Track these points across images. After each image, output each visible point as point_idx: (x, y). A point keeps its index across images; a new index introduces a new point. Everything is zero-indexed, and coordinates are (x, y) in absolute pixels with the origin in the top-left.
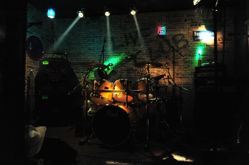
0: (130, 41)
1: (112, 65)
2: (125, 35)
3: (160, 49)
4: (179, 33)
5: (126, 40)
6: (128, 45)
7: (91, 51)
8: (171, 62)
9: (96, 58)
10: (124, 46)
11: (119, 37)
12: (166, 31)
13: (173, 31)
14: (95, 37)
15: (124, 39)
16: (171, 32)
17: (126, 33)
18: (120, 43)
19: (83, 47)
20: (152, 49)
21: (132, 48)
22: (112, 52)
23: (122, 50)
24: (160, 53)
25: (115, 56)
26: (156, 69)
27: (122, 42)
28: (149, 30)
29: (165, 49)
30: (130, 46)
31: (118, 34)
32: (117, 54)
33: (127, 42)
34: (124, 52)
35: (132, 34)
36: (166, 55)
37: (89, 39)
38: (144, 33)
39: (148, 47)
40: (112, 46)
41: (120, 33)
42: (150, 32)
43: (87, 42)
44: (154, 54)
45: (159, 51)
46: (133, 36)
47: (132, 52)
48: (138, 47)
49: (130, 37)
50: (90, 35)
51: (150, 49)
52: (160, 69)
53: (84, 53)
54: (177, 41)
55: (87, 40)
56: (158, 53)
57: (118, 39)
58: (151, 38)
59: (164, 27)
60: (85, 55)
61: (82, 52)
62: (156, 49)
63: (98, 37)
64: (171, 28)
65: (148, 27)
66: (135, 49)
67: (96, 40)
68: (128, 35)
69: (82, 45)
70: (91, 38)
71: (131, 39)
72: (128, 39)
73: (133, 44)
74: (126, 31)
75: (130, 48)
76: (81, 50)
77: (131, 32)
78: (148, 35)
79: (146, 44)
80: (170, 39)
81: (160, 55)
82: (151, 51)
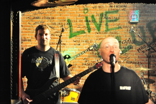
0: (92, 25)
1: (69, 57)
2: (87, 18)
3: (131, 39)
5: (88, 24)
6: (89, 32)
8: (146, 56)
10: (85, 33)
11: (78, 20)
12: (140, 16)
13: (148, 15)
14: (45, 18)
15: (86, 23)
16: (145, 18)
17: (88, 15)
18: (79, 29)
19: (29, 31)
20: (122, 38)
21: (95, 35)
22: (68, 40)
23: (82, 37)
24: (132, 44)
25: (72, 46)
26: (126, 65)
27: (82, 27)
28: (118, 13)
29: (138, 39)
30: (93, 33)
31: (76, 16)
32: (75, 43)
33: (88, 27)
34: (85, 41)
35: (95, 17)
36: (138, 47)
37: (37, 20)
38: (111, 17)
39: (116, 35)
40: (69, 32)
41: (79, 15)
42: (118, 16)
43: (34, 24)
44: (123, 45)
45: (129, 41)
46: (96, 20)
47: (94, 41)
48: (103, 35)
49: (93, 21)
50: (39, 15)
51: (118, 39)
52: (131, 65)
53: (30, 39)
54: (153, 29)
55: (35, 22)
56: (129, 43)
57: (76, 23)
58: (120, 24)
59: (137, 11)
60: (32, 42)
61: (28, 38)
62: (126, 38)
63: (49, 19)
64: (146, 12)
65: (116, 9)
66: (99, 37)
67: (47, 23)
68: (90, 19)
69: (28, 28)
70: (41, 20)
71: (94, 24)
72: (90, 23)
73: (97, 30)
74: (87, 12)
75: (92, 36)
76: (26, 34)
77: (94, 14)
78: (116, 20)
79: (113, 32)
80: (144, 26)
81: (131, 47)
82: (120, 41)
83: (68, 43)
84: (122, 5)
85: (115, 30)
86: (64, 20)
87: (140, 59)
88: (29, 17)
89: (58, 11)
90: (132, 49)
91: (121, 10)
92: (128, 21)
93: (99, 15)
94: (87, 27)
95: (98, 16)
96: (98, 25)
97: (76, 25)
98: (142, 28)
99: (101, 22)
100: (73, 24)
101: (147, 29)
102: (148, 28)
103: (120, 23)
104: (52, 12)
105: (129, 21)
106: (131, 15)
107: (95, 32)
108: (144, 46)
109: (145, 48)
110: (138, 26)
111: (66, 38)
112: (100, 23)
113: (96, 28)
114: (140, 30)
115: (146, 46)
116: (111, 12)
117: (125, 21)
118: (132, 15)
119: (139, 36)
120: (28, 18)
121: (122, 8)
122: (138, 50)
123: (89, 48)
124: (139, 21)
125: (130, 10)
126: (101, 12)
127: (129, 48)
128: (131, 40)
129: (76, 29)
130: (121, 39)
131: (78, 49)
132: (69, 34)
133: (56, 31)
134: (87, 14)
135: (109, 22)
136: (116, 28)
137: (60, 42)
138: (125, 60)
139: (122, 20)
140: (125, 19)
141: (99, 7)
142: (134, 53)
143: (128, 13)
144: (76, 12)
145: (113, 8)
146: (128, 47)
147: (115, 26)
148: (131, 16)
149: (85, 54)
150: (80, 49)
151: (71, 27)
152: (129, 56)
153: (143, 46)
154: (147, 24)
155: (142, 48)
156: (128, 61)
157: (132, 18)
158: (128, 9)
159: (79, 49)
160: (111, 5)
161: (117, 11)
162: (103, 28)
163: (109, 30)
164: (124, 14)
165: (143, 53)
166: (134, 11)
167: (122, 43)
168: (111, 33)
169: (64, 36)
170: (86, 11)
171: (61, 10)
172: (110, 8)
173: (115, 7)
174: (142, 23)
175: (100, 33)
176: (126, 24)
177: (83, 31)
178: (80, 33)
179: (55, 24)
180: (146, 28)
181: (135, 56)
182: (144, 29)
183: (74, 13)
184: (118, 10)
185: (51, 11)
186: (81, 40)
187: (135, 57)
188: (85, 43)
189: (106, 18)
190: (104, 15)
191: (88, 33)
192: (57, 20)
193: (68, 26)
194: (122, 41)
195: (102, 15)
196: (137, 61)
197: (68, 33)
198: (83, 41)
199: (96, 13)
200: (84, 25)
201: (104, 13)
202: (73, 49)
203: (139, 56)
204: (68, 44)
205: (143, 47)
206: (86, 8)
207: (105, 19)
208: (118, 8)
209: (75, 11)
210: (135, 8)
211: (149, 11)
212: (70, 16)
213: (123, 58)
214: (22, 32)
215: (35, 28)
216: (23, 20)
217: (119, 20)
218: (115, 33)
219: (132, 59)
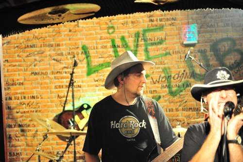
1: (89, 107)
2: (113, 41)
3: (188, 71)
4: (224, 36)
5: (116, 52)
7: (39, 77)
9: (51, 92)
11: (99, 46)
12: (199, 32)
13: (212, 32)
14: (45, 45)
15: (112, 49)
16: (208, 35)
17: (115, 37)
18: (102, 59)
19: (20, 68)
20: (172, 70)
22: (86, 78)
24: (189, 80)
25: (92, 88)
26: (182, 113)
27: (106, 56)
28: (162, 30)
29: (198, 71)
31: (96, 39)
32: (97, 83)
35: (126, 39)
37: (32, 50)
38: (153, 38)
39: (163, 66)
40: (86, 65)
41: (101, 37)
42: (164, 35)
43: (27, 56)
44: (175, 81)
45: (185, 74)
46: (129, 44)
49: (123, 46)
50: (35, 42)
51: (167, 72)
52: (190, 112)
53: (21, 82)
54: (222, 53)
55: (28, 54)
56: (185, 78)
57: (97, 51)
58: (168, 48)
59: (193, 26)
60: (26, 86)
61: (18, 80)
62: (179, 70)
63: (52, 46)
64: (207, 26)
65: (160, 25)
67: (48, 53)
68: (118, 42)
69: (17, 64)
70: (38, 49)
71: (126, 50)
72: (118, 49)
74: (113, 33)
76: (15, 75)
77: (124, 35)
78: (161, 42)
79: (158, 61)
80: (207, 48)
81: (188, 84)
82: (169, 75)
83: (84, 84)
84: (168, 18)
85: (160, 58)
86: (77, 46)
88: (18, 45)
89: (66, 33)
90: (189, 88)
91: (167, 25)
92: (180, 42)
93: (133, 35)
94: (116, 57)
95: (131, 37)
97: (96, 55)
98: (203, 52)
99: (137, 46)
100: (92, 52)
101: (212, 53)
102: (213, 51)
103: (167, 46)
104: (56, 36)
106: (184, 33)
110: (197, 49)
111: (82, 75)
112: (135, 49)
114: (201, 55)
116: (152, 30)
117: (176, 43)
118: (187, 32)
119: (200, 65)
120: (17, 47)
121: (170, 22)
124: (198, 41)
125: (182, 24)
126: (136, 30)
127: (185, 86)
128: (187, 73)
129: (96, 60)
130: (171, 72)
131: (103, 93)
132: (85, 69)
133: (64, 65)
134: (113, 35)
135: (150, 46)
136: (162, 55)
137: (71, 83)
138: (180, 106)
139: (171, 41)
140: (176, 40)
141: (132, 22)
143: (180, 29)
144: (96, 32)
145: (155, 23)
146: (183, 85)
147: (161, 52)
148: (185, 35)
150: (106, 93)
151: (89, 58)
152: (186, 99)
154: (210, 45)
156: (185, 107)
157: (186, 38)
158: (179, 23)
160: (151, 18)
161: (161, 28)
162: (141, 56)
163: (150, 58)
164: (173, 32)
166: (189, 26)
167: (174, 78)
169: (79, 72)
170: (111, 31)
171: (70, 31)
172: (150, 23)
173: (158, 21)
174: (202, 44)
176: (177, 47)
177: (109, 63)
178: (104, 67)
179: (62, 54)
180: (210, 51)
182: (208, 54)
183: (91, 34)
184: (163, 26)
185: (54, 34)
189: (145, 40)
190: (141, 35)
192: (64, 47)
193: (84, 56)
194: (173, 75)
195: (137, 35)
197: (83, 67)
199: (128, 33)
200: (109, 52)
201: (141, 33)
202: (93, 93)
204: (85, 86)
206: (111, 25)
207: (143, 41)
208: (163, 23)
209: (94, 32)
210: (190, 20)
211: (213, 24)
212: (86, 40)
213: (177, 102)
214: (8, 72)
215: (29, 63)
216: (8, 51)
217: (167, 41)
218: (161, 63)
219: (191, 103)
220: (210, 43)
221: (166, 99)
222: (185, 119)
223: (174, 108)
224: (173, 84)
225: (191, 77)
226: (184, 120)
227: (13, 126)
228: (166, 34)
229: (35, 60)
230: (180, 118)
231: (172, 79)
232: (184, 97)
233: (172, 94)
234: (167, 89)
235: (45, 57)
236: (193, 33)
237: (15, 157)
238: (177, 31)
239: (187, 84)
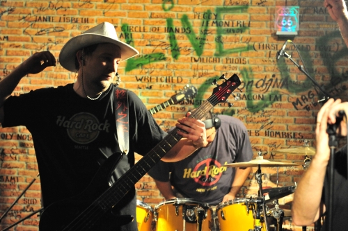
0: (183, 41)
2: (170, 22)
3: (279, 77)
5: (172, 38)
6: (175, 57)
8: (312, 118)
10: (164, 59)
11: (148, 28)
12: (301, 19)
13: (321, 20)
14: (66, 20)
15: (166, 34)
16: (314, 25)
17: (173, 15)
18: (151, 48)
19: (25, 50)
20: (255, 73)
21: (190, 66)
22: (124, 75)
23: (158, 70)
24: (279, 90)
26: (264, 139)
27: (157, 44)
28: (246, 12)
29: (294, 77)
30: (185, 60)
31: (144, 16)
32: (139, 83)
33: (174, 45)
34: (164, 79)
35: (190, 21)
36: (295, 96)
37: (46, 25)
38: (231, 22)
39: (242, 65)
41: (152, 14)
42: (248, 19)
43: (38, 34)
44: (258, 90)
45: (274, 81)
46: (193, 28)
47: (188, 79)
48: (208, 64)
49: (184, 31)
50: (51, 13)
51: (247, 75)
52: (277, 139)
54: (332, 54)
55: (39, 30)
56: (273, 87)
57: (143, 35)
58: (252, 40)
59: (293, 8)
62: (265, 73)
63: (76, 22)
64: (315, 11)
65: (243, 3)
66: (200, 71)
67: (70, 32)
68: (177, 24)
69: (22, 44)
70: (55, 24)
71: (188, 37)
72: (177, 35)
73: (195, 52)
74: (170, 9)
75: (183, 68)
76: (17, 60)
77: (187, 13)
78: (242, 29)
79: (235, 58)
80: (310, 45)
81: (278, 96)
82: (251, 80)
83: (121, 83)
85: (239, 54)
87: (298, 125)
88: (25, 16)
89: (99, 3)
90: (279, 102)
91: (254, 4)
92: (271, 31)
93: (201, 15)
94: (171, 45)
95: (197, 17)
96: (199, 41)
97: (143, 40)
98: (304, 50)
99: (205, 32)
100: (136, 36)
101: (318, 52)
102: (320, 49)
103: (251, 36)
104: (84, 6)
105: (273, 32)
106: (278, 19)
107: (190, 56)
108: (309, 95)
109: (311, 98)
110: (296, 44)
112: (202, 36)
113: (192, 48)
114: (301, 54)
115: (313, 95)
116: (230, 9)
117: (265, 32)
118: (282, 17)
119: (300, 68)
120: (24, 18)
122: (293, 103)
123: (174, 97)
124: (299, 32)
125: (277, 5)
126: (206, 7)
127: (272, 99)
128: (277, 80)
129: (142, 48)
130: (253, 75)
131: (148, 99)
134: (170, 12)
135: (225, 33)
136: (242, 49)
138: (262, 128)
139: (257, 29)
140: (265, 28)
142: (286, 111)
143: (273, 12)
144: (145, 6)
146: (270, 97)
147: (240, 44)
148: (280, 21)
149: (163, 111)
150: (153, 100)
152: (272, 118)
153: (306, 93)
154: (316, 39)
155: (303, 100)
156: (270, 131)
157: (281, 25)
158: (272, 3)
159: (150, 98)
161: (245, 7)
162: (210, 48)
163: (224, 52)
164: (261, 15)
165: (305, 110)
166: (288, 8)
167: (256, 85)
168: (229, 61)
170: (167, 6)
171: (106, 1)
174: (305, 38)
175: (202, 60)
176: (266, 39)
177: (161, 54)
178: (153, 59)
180: (316, 50)
181: (286, 117)
182: (311, 52)
183: (137, 8)
184: (247, 5)
185: (81, 3)
186: (155, 75)
187: (287, 121)
188: (164, 83)
189: (218, 25)
190: (213, 16)
191: (172, 59)
194: (256, 81)
195: (207, 16)
196: (293, 132)
198: (159, 78)
199: (194, 11)
200: (163, 38)
201: (214, 12)
203: (297, 118)
205: (307, 97)
207: (215, 25)
208: (248, 0)
209: (141, 5)
212: (129, 17)
213: (258, 122)
214: (7, 55)
215: (39, 44)
216: (10, 23)
217: (251, 28)
218: (240, 61)
219: (279, 125)
220: (317, 37)
221: (242, 115)
222: (268, 148)
223: (253, 131)
224: (255, 94)
225: (282, 85)
226: (266, 150)
227: (9, 137)
228: (250, 17)
229: (50, 40)
230: (261, 145)
231: (254, 87)
232: (269, 116)
233: (252, 108)
234: (245, 101)
235: (64, 37)
236: (292, 19)
237: (8, 183)
238: (269, 15)
239: (276, 96)
